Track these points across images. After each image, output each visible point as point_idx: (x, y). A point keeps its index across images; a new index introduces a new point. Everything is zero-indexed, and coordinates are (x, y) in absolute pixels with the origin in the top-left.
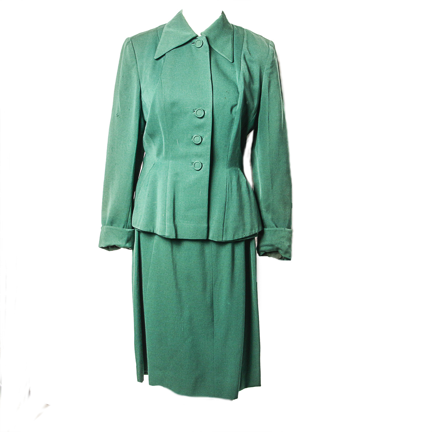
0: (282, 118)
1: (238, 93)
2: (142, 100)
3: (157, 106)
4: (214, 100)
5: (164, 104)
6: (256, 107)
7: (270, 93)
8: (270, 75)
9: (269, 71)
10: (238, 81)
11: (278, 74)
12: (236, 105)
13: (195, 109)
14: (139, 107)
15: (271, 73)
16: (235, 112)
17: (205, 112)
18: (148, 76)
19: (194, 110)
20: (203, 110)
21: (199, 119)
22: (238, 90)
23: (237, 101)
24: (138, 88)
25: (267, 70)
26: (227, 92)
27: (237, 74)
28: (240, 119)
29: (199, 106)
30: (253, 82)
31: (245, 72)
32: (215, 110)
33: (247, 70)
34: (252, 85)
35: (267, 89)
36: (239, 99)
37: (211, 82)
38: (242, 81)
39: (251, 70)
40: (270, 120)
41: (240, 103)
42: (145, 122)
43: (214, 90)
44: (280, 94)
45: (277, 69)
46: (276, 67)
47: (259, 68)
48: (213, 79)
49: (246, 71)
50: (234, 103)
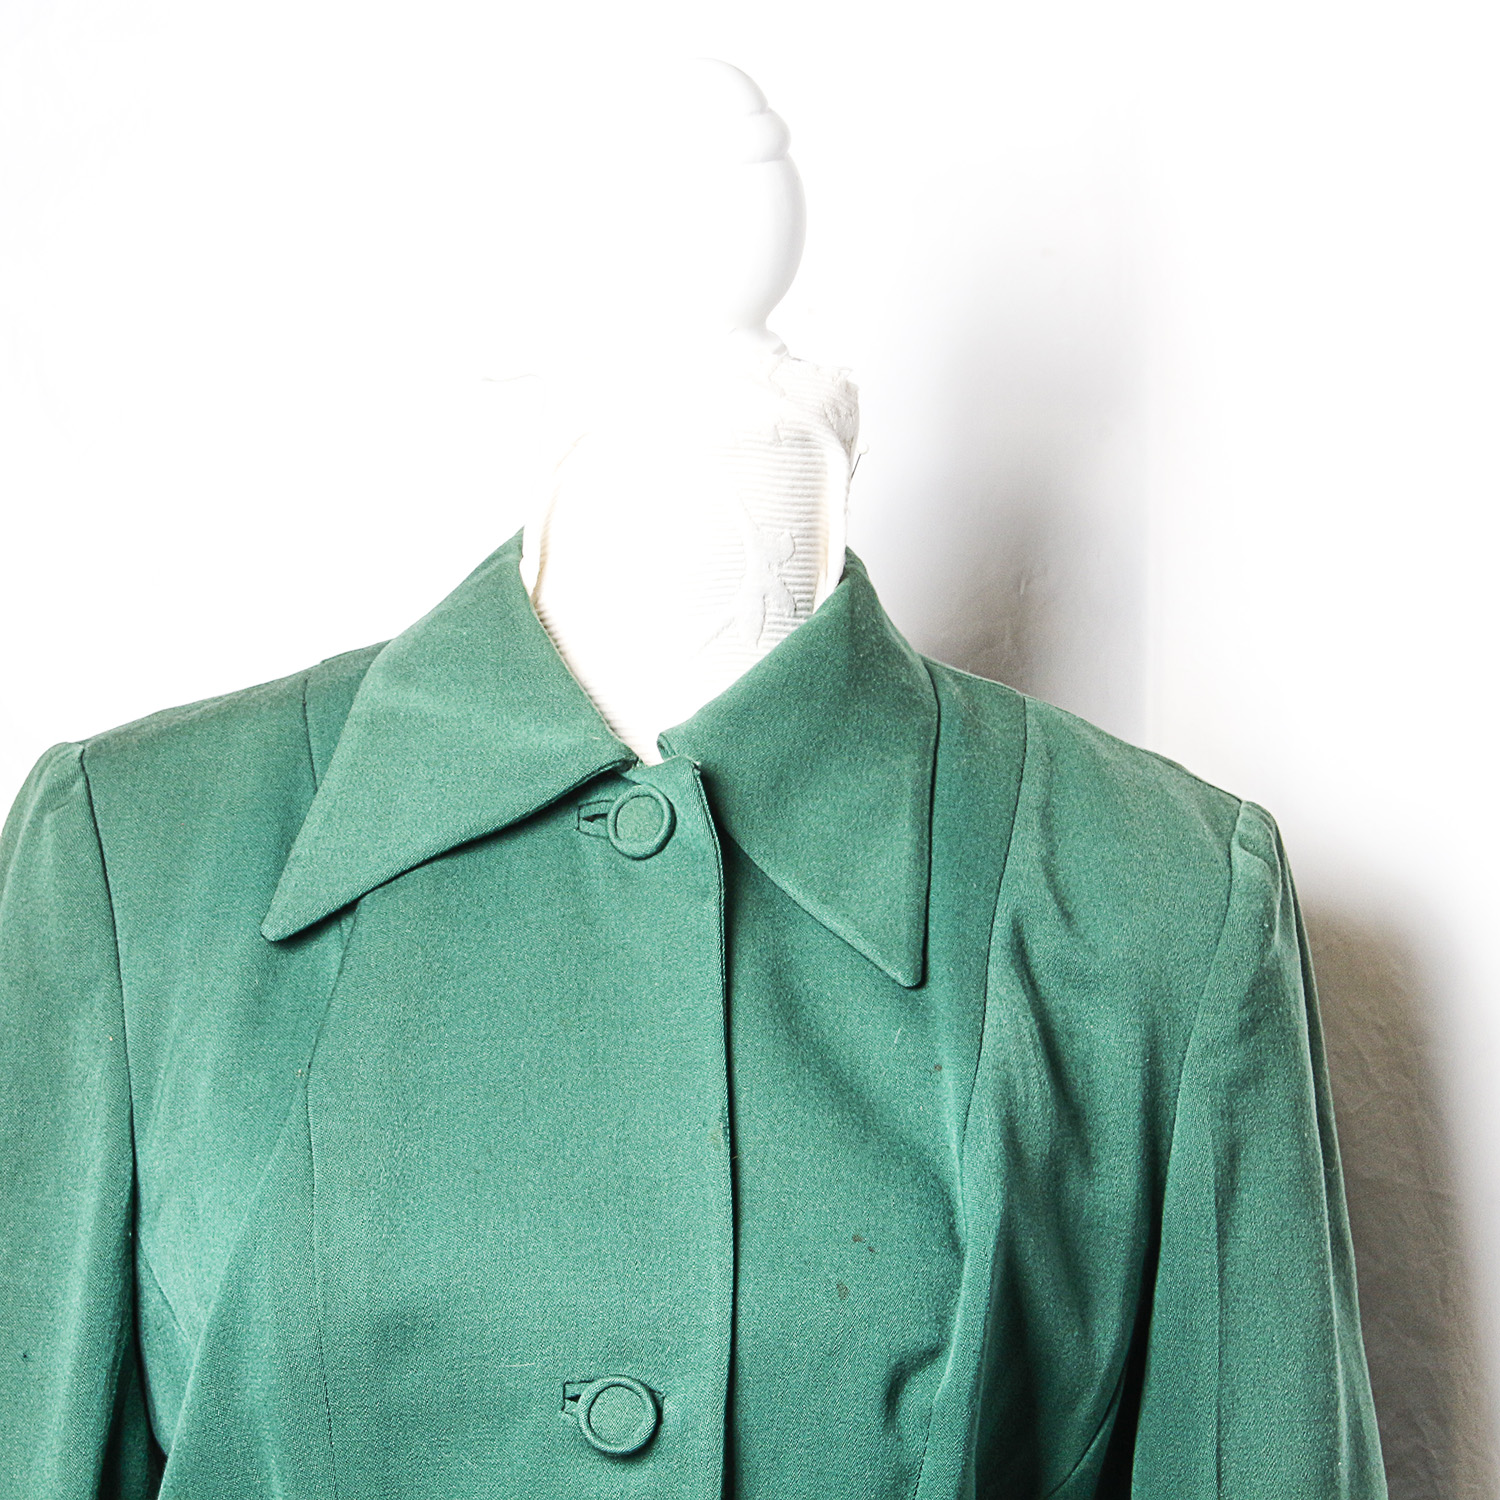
0: (1344, 1466)
1: (955, 1248)
2: (145, 1280)
3: (262, 1342)
4: (743, 1309)
5: (322, 1332)
6: (1109, 1371)
7: (1238, 1251)
8: (1231, 1097)
9: (1230, 1062)
10: (954, 1147)
11: (1302, 1087)
12: (933, 1354)
13: (577, 1378)
14: (107, 1338)
15: (1247, 1080)
16: (926, 1419)
17: (668, 1407)
18: (203, 1084)
19: (571, 1391)
20: (651, 1392)
21: (607, 1464)
22: (952, 1227)
23: (942, 1321)
24: (111, 1175)
25: (1209, 1050)
26: (856, 1239)
27: (949, 1082)
28: (964, 1474)
29: (619, 1352)
30: (1086, 1157)
31: (1016, 1072)
32: (747, 1395)
33: (1035, 1059)
34: (1073, 1183)
35: (1210, 1209)
36: (962, 1299)
37: (726, 1150)
38: (988, 1147)
39: (1074, 1051)
40: (1227, 1483)
41: (966, 1334)
42: (157, 1458)
43: (747, 1224)
44: (1324, 1261)
45: (1296, 1044)
46: (1288, 1034)
47: (1135, 1036)
48: (743, 1122)
49: (1025, 1067)
50: (918, 1336)
